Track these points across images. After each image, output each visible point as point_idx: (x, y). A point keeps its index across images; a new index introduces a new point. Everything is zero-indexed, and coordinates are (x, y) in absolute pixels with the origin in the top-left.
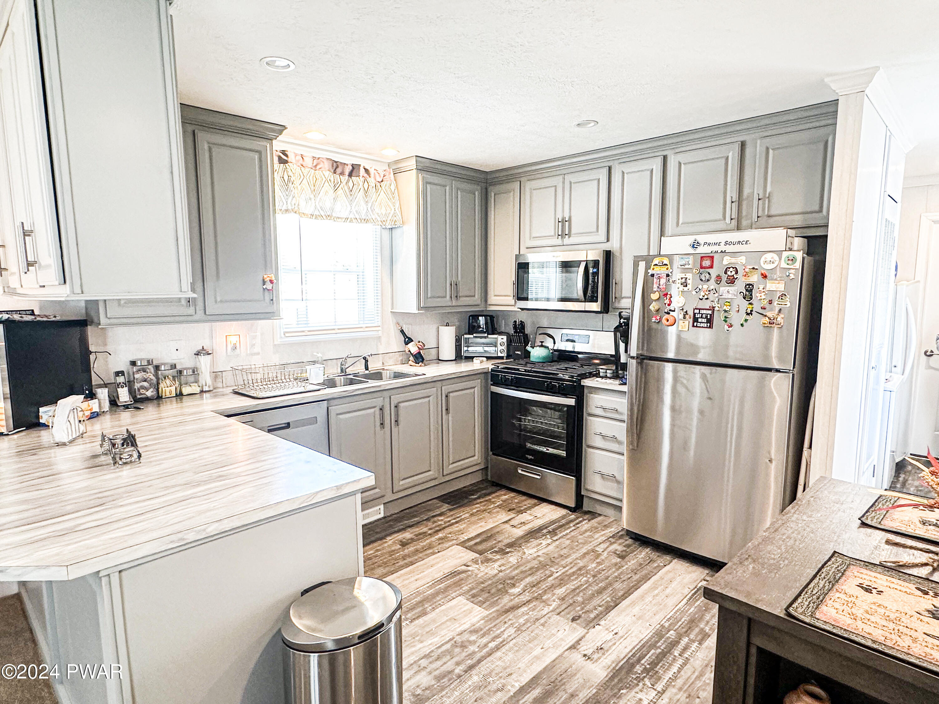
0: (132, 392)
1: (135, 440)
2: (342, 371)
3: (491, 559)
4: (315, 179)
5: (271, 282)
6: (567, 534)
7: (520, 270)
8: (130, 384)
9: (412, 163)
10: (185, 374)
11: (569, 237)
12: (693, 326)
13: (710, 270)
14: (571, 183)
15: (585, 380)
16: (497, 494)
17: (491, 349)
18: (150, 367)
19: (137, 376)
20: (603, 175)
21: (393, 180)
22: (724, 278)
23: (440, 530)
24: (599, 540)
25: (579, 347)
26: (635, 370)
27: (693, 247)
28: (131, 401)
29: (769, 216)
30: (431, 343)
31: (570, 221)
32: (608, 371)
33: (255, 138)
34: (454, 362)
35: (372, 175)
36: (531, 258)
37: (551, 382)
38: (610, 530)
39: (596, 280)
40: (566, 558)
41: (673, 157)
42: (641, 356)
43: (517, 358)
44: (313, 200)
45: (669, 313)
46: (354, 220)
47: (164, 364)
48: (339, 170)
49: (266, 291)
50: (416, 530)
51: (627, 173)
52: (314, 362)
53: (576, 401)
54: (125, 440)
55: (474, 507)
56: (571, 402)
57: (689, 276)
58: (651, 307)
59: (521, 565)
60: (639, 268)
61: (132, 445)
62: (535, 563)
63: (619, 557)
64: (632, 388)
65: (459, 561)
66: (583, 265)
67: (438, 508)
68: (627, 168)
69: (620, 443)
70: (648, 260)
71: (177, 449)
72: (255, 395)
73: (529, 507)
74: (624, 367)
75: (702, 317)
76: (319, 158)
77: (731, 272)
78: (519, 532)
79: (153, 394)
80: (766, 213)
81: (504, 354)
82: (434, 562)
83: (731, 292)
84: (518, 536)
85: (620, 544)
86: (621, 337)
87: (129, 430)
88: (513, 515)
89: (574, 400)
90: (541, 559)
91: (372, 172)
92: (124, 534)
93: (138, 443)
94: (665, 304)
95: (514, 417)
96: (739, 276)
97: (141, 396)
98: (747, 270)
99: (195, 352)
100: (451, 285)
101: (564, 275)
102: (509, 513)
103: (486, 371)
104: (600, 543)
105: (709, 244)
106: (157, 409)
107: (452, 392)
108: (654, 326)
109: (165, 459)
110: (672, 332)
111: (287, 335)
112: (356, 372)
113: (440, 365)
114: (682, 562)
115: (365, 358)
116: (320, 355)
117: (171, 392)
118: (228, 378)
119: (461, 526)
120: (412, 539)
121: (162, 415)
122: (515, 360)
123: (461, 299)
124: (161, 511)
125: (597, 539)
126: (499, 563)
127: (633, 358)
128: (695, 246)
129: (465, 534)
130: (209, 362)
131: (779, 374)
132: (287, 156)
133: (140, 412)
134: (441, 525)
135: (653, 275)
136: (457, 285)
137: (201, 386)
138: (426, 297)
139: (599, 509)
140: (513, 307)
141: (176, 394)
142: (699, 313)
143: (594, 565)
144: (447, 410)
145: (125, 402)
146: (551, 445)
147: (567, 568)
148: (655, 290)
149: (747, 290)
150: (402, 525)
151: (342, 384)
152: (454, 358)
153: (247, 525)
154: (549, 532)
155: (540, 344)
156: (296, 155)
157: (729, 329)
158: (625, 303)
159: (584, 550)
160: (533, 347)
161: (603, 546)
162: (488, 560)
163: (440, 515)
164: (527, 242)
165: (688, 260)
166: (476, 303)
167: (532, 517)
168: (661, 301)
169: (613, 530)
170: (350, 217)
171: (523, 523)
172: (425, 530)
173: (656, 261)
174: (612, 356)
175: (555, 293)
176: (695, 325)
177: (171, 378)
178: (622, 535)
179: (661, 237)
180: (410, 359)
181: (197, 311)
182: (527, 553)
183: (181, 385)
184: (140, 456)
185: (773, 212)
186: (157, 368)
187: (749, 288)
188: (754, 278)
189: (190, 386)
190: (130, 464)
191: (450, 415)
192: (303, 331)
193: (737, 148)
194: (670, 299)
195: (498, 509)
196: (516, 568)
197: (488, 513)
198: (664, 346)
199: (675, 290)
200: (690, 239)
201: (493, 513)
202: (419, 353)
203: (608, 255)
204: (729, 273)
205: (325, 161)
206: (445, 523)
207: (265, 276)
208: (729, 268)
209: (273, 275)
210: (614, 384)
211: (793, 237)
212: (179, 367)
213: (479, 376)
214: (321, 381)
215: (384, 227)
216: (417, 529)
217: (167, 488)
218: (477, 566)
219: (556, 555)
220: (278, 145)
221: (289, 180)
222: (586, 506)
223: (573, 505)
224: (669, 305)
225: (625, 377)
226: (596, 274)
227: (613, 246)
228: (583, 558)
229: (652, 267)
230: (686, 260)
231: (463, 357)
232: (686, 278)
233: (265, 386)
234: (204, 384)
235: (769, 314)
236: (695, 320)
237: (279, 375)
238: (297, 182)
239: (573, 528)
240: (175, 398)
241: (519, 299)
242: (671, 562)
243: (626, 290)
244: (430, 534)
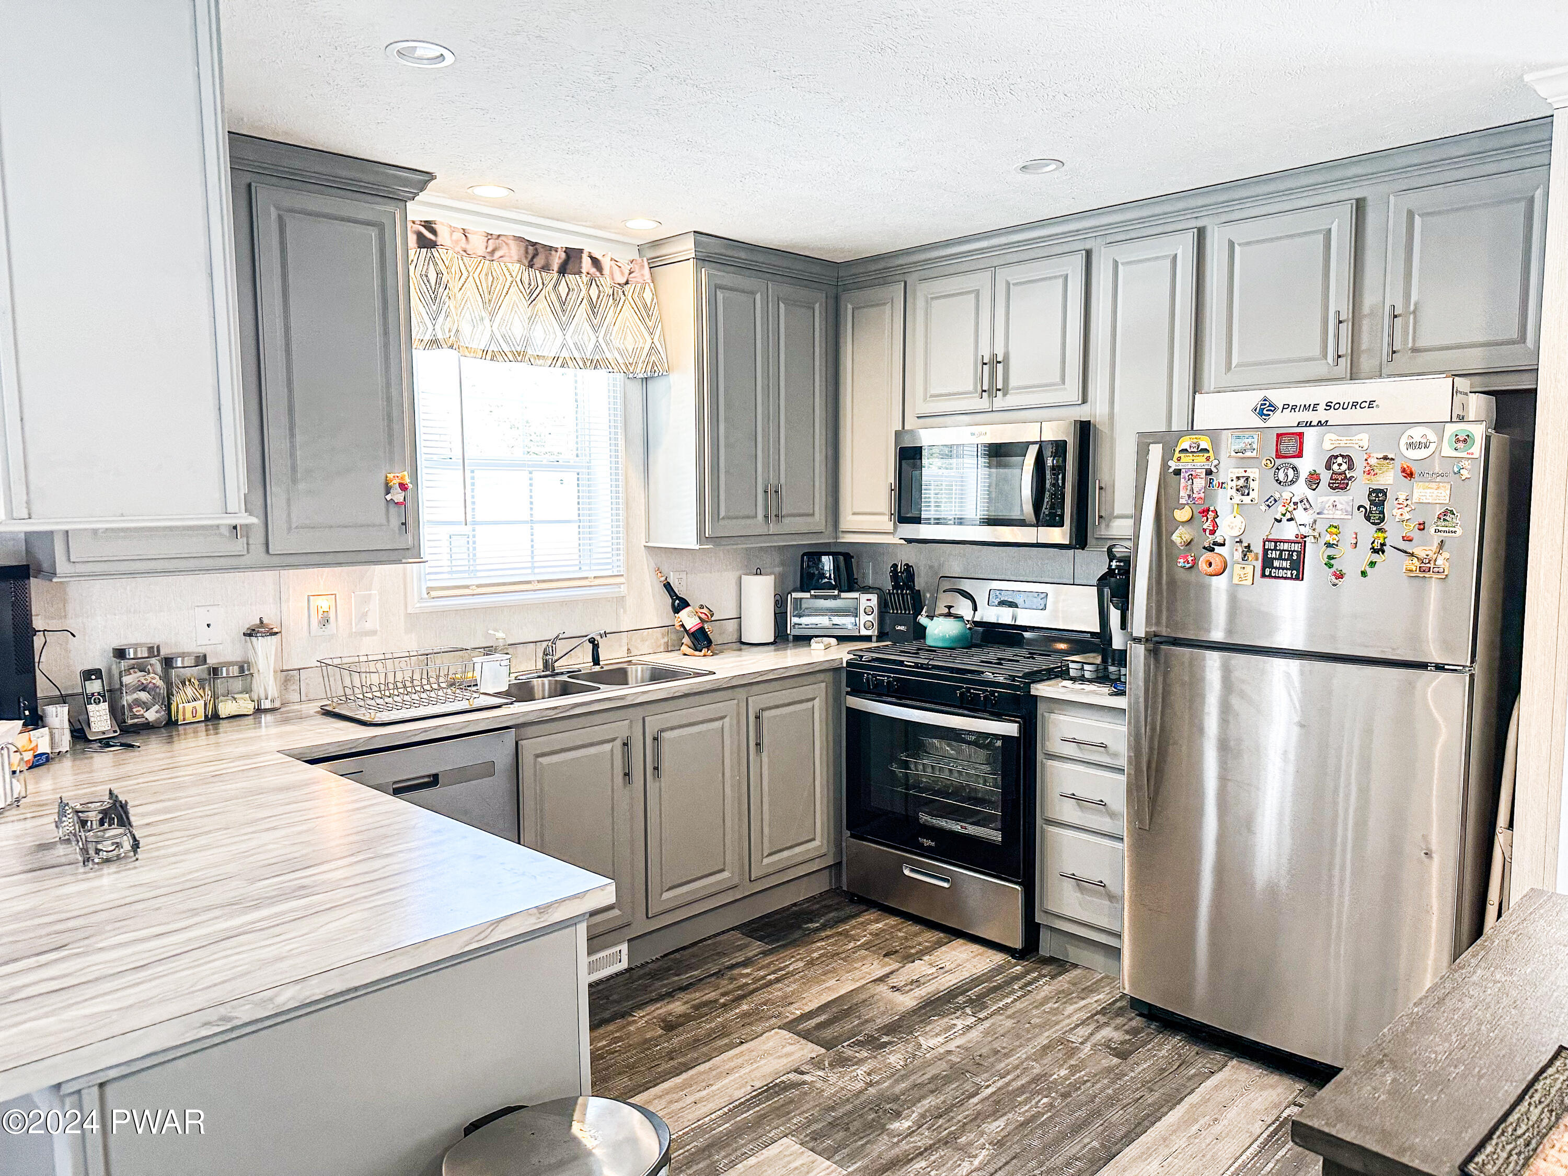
0: (116, 712)
1: (126, 813)
2: (546, 665)
3: (848, 1059)
4: (490, 278)
5: (403, 487)
6: (1007, 1006)
7: (903, 462)
8: (112, 696)
9: (688, 247)
10: (224, 675)
11: (1005, 395)
12: (1263, 575)
13: (1294, 461)
14: (1008, 284)
15: (1040, 686)
16: (860, 920)
17: (847, 622)
18: (153, 661)
19: (127, 680)
20: (1074, 267)
21: (649, 281)
22: (1325, 476)
23: (743, 997)
24: (1075, 1018)
25: (1025, 618)
26: (1142, 665)
27: (1261, 414)
28: (115, 732)
29: (1415, 350)
30: (724, 609)
31: (1006, 361)
32: (1086, 667)
33: (369, 198)
34: (772, 647)
35: (606, 271)
36: (927, 438)
37: (968, 689)
38: (1096, 999)
39: (1060, 482)
40: (1006, 1055)
41: (1216, 228)
42: (1155, 636)
43: (898, 639)
44: (486, 321)
45: (1212, 550)
46: (569, 362)
47: (183, 655)
48: (539, 261)
49: (392, 506)
50: (697, 996)
51: (1122, 264)
52: (489, 650)
53: (1020, 727)
54: (105, 813)
55: (814, 946)
56: (1010, 729)
57: (1253, 473)
58: (1175, 537)
59: (913, 1072)
60: (1150, 457)
61: (121, 824)
62: (941, 1067)
63: (1117, 1056)
64: (1137, 703)
65: (784, 1061)
66: (1032, 452)
67: (741, 948)
68: (1124, 253)
69: (1112, 815)
70: (1169, 440)
71: (210, 832)
72: (366, 718)
73: (927, 948)
74: (1121, 658)
75: (1280, 558)
76: (499, 236)
77: (1340, 465)
78: (907, 1001)
79: (158, 715)
80: (1410, 345)
81: (873, 632)
82: (732, 1064)
83: (1339, 506)
84: (902, 1009)
85: (1117, 1028)
86: (1112, 596)
87: (115, 792)
88: (896, 966)
89: (1017, 725)
90: (955, 1059)
91: (606, 264)
92: (107, 1007)
93: (132, 819)
94: (1205, 530)
95: (893, 758)
96: (1358, 473)
97: (136, 720)
98: (1373, 461)
99: (244, 630)
100: (766, 492)
101: (994, 470)
102: (887, 959)
103: (835, 665)
104: (1077, 1026)
105: (1294, 408)
106: (166, 747)
107: (770, 708)
108: (1181, 575)
109: (187, 852)
110: (1219, 584)
111: (433, 594)
112: (576, 667)
113: (743, 653)
114: (1246, 1066)
115: (592, 641)
116: (500, 635)
117: (194, 712)
118: (313, 684)
119: (790, 987)
120: (684, 1015)
121: (177, 759)
122: (895, 643)
123: (786, 521)
124: (185, 960)
125: (1069, 1016)
126: (865, 1068)
127: (1137, 640)
128: (1265, 412)
129: (795, 1006)
130: (274, 649)
131: (1443, 675)
132: (434, 232)
133: (132, 754)
134: (747, 984)
135: (1178, 472)
136: (776, 492)
137: (256, 698)
138: (716, 516)
139: (1074, 953)
140: (891, 537)
141: (206, 716)
142: (1275, 549)
143: (1063, 1072)
144: (758, 744)
145: (104, 733)
146: (972, 817)
147: (1009, 1077)
148: (1182, 501)
149: (1372, 503)
150: (665, 986)
151: (547, 695)
152: (772, 640)
153: (356, 989)
154: (970, 1001)
155: (946, 610)
156: (453, 230)
157: (1337, 581)
158: (1120, 528)
159: (1043, 1040)
160: (931, 617)
161: (1083, 1031)
162: (842, 1062)
163: (745, 964)
164: (918, 405)
165: (1250, 440)
166: (817, 529)
167: (934, 970)
168: (1195, 523)
169: (1101, 998)
170: (562, 355)
171: (916, 983)
172: (712, 995)
173: (1185, 443)
174: (1093, 634)
175: (975, 508)
176: (1267, 573)
177: (196, 683)
178: (1121, 1008)
179: (1195, 393)
180: (684, 641)
181: (252, 547)
182: (924, 1047)
183: (215, 696)
184: (136, 846)
185: (1420, 344)
186: (168, 662)
187: (1378, 497)
188: (1388, 478)
189: (235, 699)
190: (118, 863)
191: (765, 755)
192: (467, 587)
193: (1346, 212)
194: (1214, 521)
195: (863, 952)
196: (903, 1078)
197: (843, 959)
198: (1203, 616)
199: (1224, 501)
200: (1256, 397)
201: (855, 961)
202: (702, 630)
203: (1085, 430)
204: (1335, 467)
205: (512, 243)
206: (755, 981)
207: (390, 476)
208: (1336, 457)
209: (406, 473)
210: (1099, 694)
211: (1466, 394)
212: (211, 661)
213: (821, 677)
214: (505, 688)
215: (631, 376)
216: (697, 994)
217: (194, 912)
218: (821, 1073)
219: (984, 1051)
220: (417, 211)
221: (438, 282)
222: (1047, 945)
223: (1018, 944)
224: (1213, 532)
225: (1123, 680)
226: (1059, 469)
227: (1095, 411)
228: (1042, 1057)
229: (1177, 455)
230: (1247, 441)
231: (791, 638)
232: (1247, 479)
233: (387, 700)
234: (263, 696)
235: (1420, 552)
236: (1267, 563)
237: (417, 676)
238: (455, 285)
239: (1019, 994)
240: (203, 724)
241: (903, 520)
242: (1225, 1065)
243: (1122, 500)
244: (724, 1005)
